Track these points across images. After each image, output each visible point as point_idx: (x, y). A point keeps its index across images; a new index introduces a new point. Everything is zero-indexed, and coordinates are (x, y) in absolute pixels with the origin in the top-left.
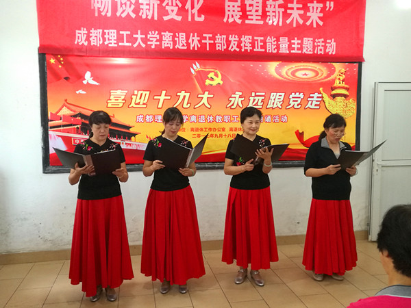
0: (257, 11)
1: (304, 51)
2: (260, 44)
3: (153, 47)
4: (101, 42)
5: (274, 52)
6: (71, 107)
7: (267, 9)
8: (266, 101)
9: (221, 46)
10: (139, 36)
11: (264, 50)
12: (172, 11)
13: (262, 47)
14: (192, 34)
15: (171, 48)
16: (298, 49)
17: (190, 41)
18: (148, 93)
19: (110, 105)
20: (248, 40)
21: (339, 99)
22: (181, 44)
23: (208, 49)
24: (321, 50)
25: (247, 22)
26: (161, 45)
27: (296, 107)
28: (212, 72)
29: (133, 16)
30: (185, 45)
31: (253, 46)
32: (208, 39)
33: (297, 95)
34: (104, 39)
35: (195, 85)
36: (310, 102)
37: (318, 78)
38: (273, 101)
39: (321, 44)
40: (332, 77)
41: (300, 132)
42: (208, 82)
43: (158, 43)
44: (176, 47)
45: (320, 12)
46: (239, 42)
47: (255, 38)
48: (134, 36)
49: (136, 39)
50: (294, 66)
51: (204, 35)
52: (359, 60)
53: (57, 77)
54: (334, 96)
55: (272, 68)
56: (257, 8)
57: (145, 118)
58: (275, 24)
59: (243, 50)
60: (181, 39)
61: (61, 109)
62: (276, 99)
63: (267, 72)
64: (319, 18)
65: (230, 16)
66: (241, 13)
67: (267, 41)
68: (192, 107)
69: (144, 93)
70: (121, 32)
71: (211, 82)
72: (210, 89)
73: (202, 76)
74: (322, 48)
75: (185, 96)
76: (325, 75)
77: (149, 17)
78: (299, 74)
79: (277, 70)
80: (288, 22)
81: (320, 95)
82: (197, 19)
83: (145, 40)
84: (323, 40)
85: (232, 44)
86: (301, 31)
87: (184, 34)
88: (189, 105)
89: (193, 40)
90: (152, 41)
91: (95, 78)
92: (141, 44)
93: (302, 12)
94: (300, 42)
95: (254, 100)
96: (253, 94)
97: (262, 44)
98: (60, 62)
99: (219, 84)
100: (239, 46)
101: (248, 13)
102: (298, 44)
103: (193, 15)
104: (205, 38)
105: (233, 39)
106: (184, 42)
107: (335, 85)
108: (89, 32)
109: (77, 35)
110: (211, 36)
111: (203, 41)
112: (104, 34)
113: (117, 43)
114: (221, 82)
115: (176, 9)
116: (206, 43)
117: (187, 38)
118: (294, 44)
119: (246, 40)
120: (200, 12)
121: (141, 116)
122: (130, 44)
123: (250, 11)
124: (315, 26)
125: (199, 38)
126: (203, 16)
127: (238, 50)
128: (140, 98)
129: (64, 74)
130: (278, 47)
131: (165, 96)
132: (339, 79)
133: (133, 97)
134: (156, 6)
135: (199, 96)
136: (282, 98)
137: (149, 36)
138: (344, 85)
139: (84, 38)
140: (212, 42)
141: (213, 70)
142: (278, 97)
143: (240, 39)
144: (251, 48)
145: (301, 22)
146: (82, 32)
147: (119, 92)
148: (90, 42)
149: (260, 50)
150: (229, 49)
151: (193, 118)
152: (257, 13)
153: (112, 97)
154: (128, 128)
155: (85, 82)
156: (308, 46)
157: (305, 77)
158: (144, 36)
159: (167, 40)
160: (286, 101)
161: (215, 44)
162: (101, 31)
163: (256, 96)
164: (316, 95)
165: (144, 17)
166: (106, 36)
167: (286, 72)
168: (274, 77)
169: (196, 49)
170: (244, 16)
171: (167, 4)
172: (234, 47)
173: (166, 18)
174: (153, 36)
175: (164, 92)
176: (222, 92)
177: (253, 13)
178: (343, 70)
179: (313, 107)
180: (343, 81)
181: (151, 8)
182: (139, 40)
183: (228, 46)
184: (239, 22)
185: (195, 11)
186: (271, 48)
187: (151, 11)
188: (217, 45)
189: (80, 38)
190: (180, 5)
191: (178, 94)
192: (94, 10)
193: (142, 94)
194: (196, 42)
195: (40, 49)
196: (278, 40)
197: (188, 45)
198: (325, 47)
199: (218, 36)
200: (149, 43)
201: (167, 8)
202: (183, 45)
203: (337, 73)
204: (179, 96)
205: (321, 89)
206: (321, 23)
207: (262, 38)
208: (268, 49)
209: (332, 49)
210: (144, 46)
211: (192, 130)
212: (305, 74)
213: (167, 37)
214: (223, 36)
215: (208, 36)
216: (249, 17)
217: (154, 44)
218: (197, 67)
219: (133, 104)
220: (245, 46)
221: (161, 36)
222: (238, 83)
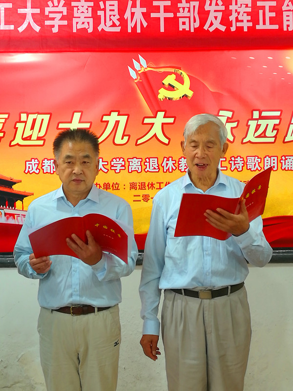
2: (269, 15)
3: (55, 30)
8: (282, 128)
9: (188, 22)
10: (29, 11)
11: (276, 27)
13: (272, 21)
14: (130, 3)
15: (90, 30)
17: (127, 15)
18: (46, 118)
20: (244, 9)
22: (109, 23)
23: (162, 30)
26: (70, 25)
28: (171, 73)
30: (118, 23)
31: (255, 20)
32: (162, 9)
35: (137, 100)
42: (163, 94)
43: (65, 23)
44: (100, 29)
46: (226, 13)
47: (259, 4)
48: (21, 11)
49: (24, 16)
51: (155, 3)
57: (40, 166)
59: (233, 29)
60: (108, 13)
63: (284, 71)
67: (284, 8)
68: (132, 141)
69: (39, 118)
71: (169, 94)
72: (167, 107)
73: (151, 84)
75: (117, 123)
83: (40, 18)
85: (211, 18)
87: (116, 3)
88: (126, 138)
89: (133, 14)
90: (53, 19)
92: (33, 25)
95: (258, 126)
96: (256, 114)
97: (273, 14)
99: (185, 96)
100: (225, 21)
104: (157, 9)
105: (213, 7)
106: (115, 18)
110: (169, 3)
111: (153, 15)
114: (190, 94)
116: (159, 18)
117: (122, 11)
119: (241, 8)
121: (33, 162)
122: (12, 27)
125: (144, 10)
127: (223, 28)
128: (32, 128)
131: (80, 122)
133: (18, 125)
135: (147, 121)
137: (47, 10)
140: (171, 15)
141: (173, 70)
143: (227, 7)
144: (251, 24)
149: (268, 26)
150: (206, 27)
151: (135, 164)
154: (10, 183)
158: (38, 11)
159: (82, 16)
161: (176, 19)
163: (261, 118)
169: (139, 31)
172: (215, 24)
174: (56, 9)
175: (77, 116)
182: (29, 19)
183: (203, 22)
188: (181, 20)
191: (105, 118)
193: (34, 120)
194: (138, 17)
197: (123, 22)
199: (184, 4)
200: (47, 23)
202: (114, 25)
204: (108, 122)
207: (273, 4)
208: (285, 24)
210: (37, 28)
211: (133, 186)
213: (81, 9)
214: (193, 3)
215: (162, 4)
217: (56, 24)
218: (141, 65)
219: (18, 140)
220: (237, 20)
221: (70, 9)
222: (225, 94)
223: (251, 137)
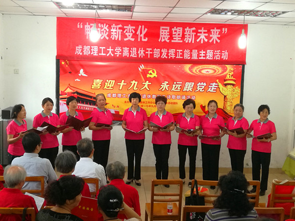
0: (179, 34)
1: (208, 58)
2: (180, 54)
3: (118, 56)
4: (89, 53)
5: (188, 58)
6: (72, 88)
7: (185, 33)
8: (183, 87)
9: (156, 55)
10: (110, 50)
11: (182, 58)
12: (129, 35)
14: (140, 49)
15: (128, 56)
16: (203, 57)
17: (139, 52)
18: (114, 81)
19: (93, 88)
20: (173, 52)
21: (229, 86)
22: (133, 54)
23: (149, 57)
24: (218, 57)
25: (172, 41)
26: (122, 54)
27: (201, 91)
29: (107, 38)
31: (176, 55)
33: (202, 83)
34: (91, 52)
35: (141, 77)
36: (210, 88)
37: (215, 74)
38: (187, 87)
39: (218, 53)
40: (225, 73)
41: (203, 105)
42: (148, 76)
44: (131, 56)
45: (219, 34)
46: (168, 53)
47: (177, 50)
49: (109, 51)
50: (201, 67)
51: (147, 49)
52: (243, 63)
53: (65, 72)
54: (226, 85)
55: (187, 67)
56: (179, 33)
57: (112, 95)
58: (190, 42)
59: (169, 58)
60: (133, 51)
61: (66, 89)
62: (189, 86)
63: (184, 71)
64: (218, 38)
65: (163, 38)
66: (169, 36)
67: (185, 52)
68: (139, 89)
69: (112, 81)
70: (100, 48)
71: (150, 76)
72: (150, 80)
73: (145, 72)
74: (219, 56)
75: (135, 83)
76: (220, 72)
77: (116, 39)
78: (204, 72)
79: (190, 69)
80: (198, 40)
81: (217, 84)
82: (143, 40)
83: (113, 52)
84: (219, 51)
85: (163, 54)
86: (206, 46)
87: (136, 48)
88: (137, 88)
90: (117, 52)
91: (85, 72)
92: (111, 54)
93: (207, 35)
94: (205, 52)
95: (175, 86)
98: (67, 63)
100: (167, 55)
101: (173, 36)
102: (203, 54)
103: (141, 38)
104: (148, 51)
105: (164, 51)
106: (135, 53)
107: (227, 78)
108: (83, 48)
109: (77, 49)
110: (151, 49)
111: (146, 53)
112: (91, 48)
113: (98, 54)
114: (156, 76)
115: (131, 34)
116: (148, 54)
117: (137, 51)
118: (201, 54)
119: (172, 51)
120: (145, 36)
121: (109, 94)
122: (105, 54)
123: (175, 35)
124: (215, 43)
125: (144, 51)
126: (147, 38)
127: (166, 57)
128: (110, 84)
129: (69, 70)
130: (191, 56)
131: (124, 83)
132: (229, 74)
133: (106, 83)
134: (120, 33)
135: (143, 83)
136: (193, 85)
137: (116, 50)
138: (232, 78)
139: (80, 51)
140: (152, 53)
141: (151, 69)
142: (190, 85)
143: (168, 51)
144: (175, 57)
145: (206, 40)
146: (79, 47)
147: (98, 80)
148: (83, 53)
149: (180, 57)
150: (162, 57)
152: (179, 36)
153: (94, 83)
155: (80, 75)
156: (210, 54)
157: (207, 73)
158: (113, 50)
159: (126, 52)
160: (195, 87)
161: (153, 54)
162: (89, 47)
163: (176, 84)
164: (214, 84)
165: (113, 39)
166: (92, 50)
167: (196, 71)
168: (188, 73)
169: (142, 57)
170: (171, 38)
171: (127, 32)
172: (164, 56)
173: (125, 39)
174: (118, 50)
175: (123, 81)
176: (156, 81)
177: (177, 36)
178: (232, 69)
179: (212, 91)
180: (232, 76)
181: (118, 34)
182: (110, 52)
183: (161, 55)
184: (168, 41)
185: (142, 35)
186: (187, 56)
187: (117, 36)
189: (78, 51)
190: (134, 32)
191: (131, 82)
192: (86, 35)
193: (110, 82)
194: (142, 53)
195: (57, 57)
196: (191, 51)
197: (138, 54)
198: (221, 55)
199: (155, 50)
200: (115, 53)
201: (126, 34)
202: (135, 55)
203: (228, 71)
205: (217, 80)
206: (219, 41)
207: (182, 50)
208: (185, 57)
209: (225, 56)
210: (113, 55)
212: (208, 72)
213: (126, 50)
214: (158, 50)
215: (149, 49)
216: (174, 38)
217: (118, 54)
218: (142, 67)
219: (105, 87)
220: (171, 55)
221: (122, 50)
222: (166, 77)
223: (173, 89)
